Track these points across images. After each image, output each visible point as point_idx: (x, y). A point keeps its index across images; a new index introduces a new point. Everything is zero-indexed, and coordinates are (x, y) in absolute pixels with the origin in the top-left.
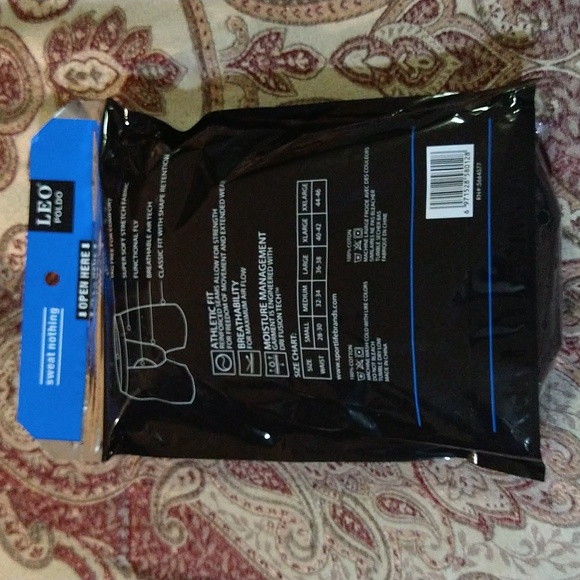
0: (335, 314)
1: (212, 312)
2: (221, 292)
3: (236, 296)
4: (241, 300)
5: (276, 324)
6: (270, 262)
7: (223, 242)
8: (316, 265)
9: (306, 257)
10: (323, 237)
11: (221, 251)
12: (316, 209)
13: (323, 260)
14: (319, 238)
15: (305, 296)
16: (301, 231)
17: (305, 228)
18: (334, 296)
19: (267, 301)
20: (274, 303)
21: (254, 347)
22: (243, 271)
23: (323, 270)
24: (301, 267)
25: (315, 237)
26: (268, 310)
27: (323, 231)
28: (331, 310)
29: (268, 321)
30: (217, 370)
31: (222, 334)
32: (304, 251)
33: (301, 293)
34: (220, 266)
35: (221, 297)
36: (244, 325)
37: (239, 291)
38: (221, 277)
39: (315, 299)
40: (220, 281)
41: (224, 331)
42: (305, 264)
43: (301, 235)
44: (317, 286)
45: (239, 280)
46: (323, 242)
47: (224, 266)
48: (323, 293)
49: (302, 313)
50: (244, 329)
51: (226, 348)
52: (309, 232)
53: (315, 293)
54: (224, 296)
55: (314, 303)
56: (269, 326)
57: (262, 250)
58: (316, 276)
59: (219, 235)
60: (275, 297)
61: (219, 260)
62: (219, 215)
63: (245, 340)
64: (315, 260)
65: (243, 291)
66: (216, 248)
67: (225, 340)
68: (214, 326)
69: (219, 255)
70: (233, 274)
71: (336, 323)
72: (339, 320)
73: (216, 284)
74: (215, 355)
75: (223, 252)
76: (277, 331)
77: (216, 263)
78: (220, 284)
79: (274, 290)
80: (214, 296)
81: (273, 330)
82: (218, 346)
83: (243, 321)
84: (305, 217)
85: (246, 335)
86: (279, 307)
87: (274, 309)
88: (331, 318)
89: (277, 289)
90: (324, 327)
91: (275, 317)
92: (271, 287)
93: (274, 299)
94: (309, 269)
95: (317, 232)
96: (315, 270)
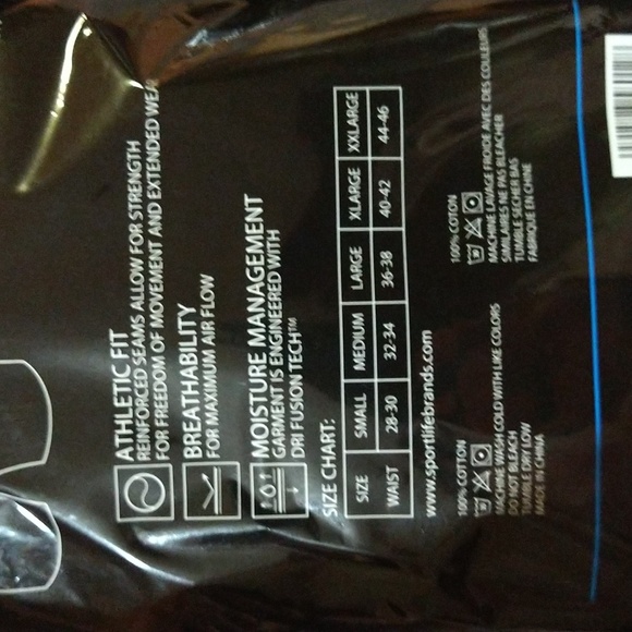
0: (427, 375)
1: (122, 378)
2: (148, 330)
3: (189, 338)
4: (201, 346)
5: (287, 401)
6: (275, 261)
7: (155, 217)
8: (380, 270)
9: (357, 252)
10: (395, 209)
11: (147, 236)
12: (378, 148)
13: (397, 259)
14: (385, 212)
15: (358, 337)
16: (345, 194)
17: (354, 189)
18: (426, 336)
19: (267, 350)
20: (285, 353)
21: (224, 453)
22: (207, 282)
23: (398, 279)
24: (347, 273)
25: (376, 209)
26: (270, 368)
27: (394, 197)
28: (418, 364)
29: (267, 394)
30: (126, 511)
31: (143, 428)
32: (350, 240)
33: (349, 330)
34: (147, 271)
35: (147, 342)
36: (202, 404)
37: (198, 329)
38: (148, 296)
39: (382, 341)
40: (146, 305)
41: (150, 421)
42: (356, 268)
43: (346, 204)
44: (385, 314)
45: (196, 302)
46: (394, 219)
47: (156, 270)
48: (400, 330)
49: (350, 373)
50: (200, 415)
51: (153, 460)
52: (364, 199)
53: (381, 330)
54: (157, 339)
55: (381, 352)
56: (268, 405)
57: (253, 236)
58: (383, 293)
59: (145, 201)
60: (286, 338)
61: (145, 257)
62: (144, 155)
63: (203, 439)
64: (378, 259)
65: (208, 328)
66: (135, 230)
67: (153, 440)
68: (124, 410)
69: (144, 247)
70: (180, 289)
71: (429, 395)
72: (436, 388)
73: (136, 313)
74: (124, 475)
75: (155, 239)
76: (288, 416)
77: (136, 265)
78: (147, 313)
79: (284, 325)
80: (129, 340)
81: (278, 414)
82: (133, 454)
83: (201, 397)
84: (354, 165)
85: (205, 427)
86: (296, 360)
87: (284, 368)
88: (418, 383)
89: (293, 321)
90: (402, 404)
91: (285, 385)
92: (276, 318)
93: (284, 345)
94: (366, 277)
95: (381, 197)
96: (379, 279)
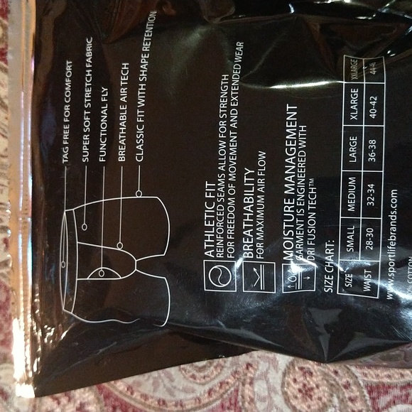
0: (393, 216)
1: (210, 209)
2: (227, 182)
3: (250, 188)
4: (257, 193)
5: (305, 227)
6: (303, 144)
7: (234, 117)
8: (368, 151)
9: (354, 139)
10: (379, 114)
11: (229, 128)
12: (369, 77)
13: (379, 144)
14: (373, 116)
15: (352, 192)
16: (348, 105)
17: (354, 101)
18: (393, 193)
19: (295, 196)
20: (306, 199)
21: (267, 257)
22: (262, 155)
23: (379, 157)
24: (347, 152)
25: (368, 113)
26: (296, 207)
27: (379, 106)
28: (388, 210)
29: (294, 223)
31: (220, 240)
32: (350, 132)
33: (346, 188)
34: (229, 148)
35: (226, 189)
36: (254, 228)
37: (255, 182)
38: (228, 163)
39: (366, 195)
40: (226, 168)
41: (224, 235)
42: (353, 149)
43: (349, 111)
44: (369, 178)
45: (256, 168)
46: (378, 120)
47: (233, 148)
48: (377, 188)
49: (345, 213)
50: (254, 233)
51: (225, 258)
52: (360, 107)
53: (366, 188)
54: (231, 187)
55: (365, 202)
56: (294, 229)
57: (290, 129)
58: (368, 165)
59: (229, 108)
60: (307, 190)
61: (227, 140)
62: (230, 81)
63: (254, 248)
64: (367, 144)
65: (261, 182)
66: (222, 124)
67: (225, 247)
68: (210, 228)
69: (227, 134)
70: (247, 159)
71: (394, 229)
72: (398, 224)
73: (221, 172)
75: (233, 130)
76: (306, 237)
77: (222, 144)
78: (227, 173)
79: (306, 182)
80: (217, 187)
81: (300, 236)
82: (214, 254)
83: (254, 223)
84: (355, 87)
85: (256, 242)
86: (312, 204)
87: (305, 207)
88: (387, 220)
89: (312, 181)
90: (377, 232)
91: (305, 218)
92: (302, 178)
93: (306, 194)
94: (359, 156)
95: (371, 107)
96: (367, 157)
